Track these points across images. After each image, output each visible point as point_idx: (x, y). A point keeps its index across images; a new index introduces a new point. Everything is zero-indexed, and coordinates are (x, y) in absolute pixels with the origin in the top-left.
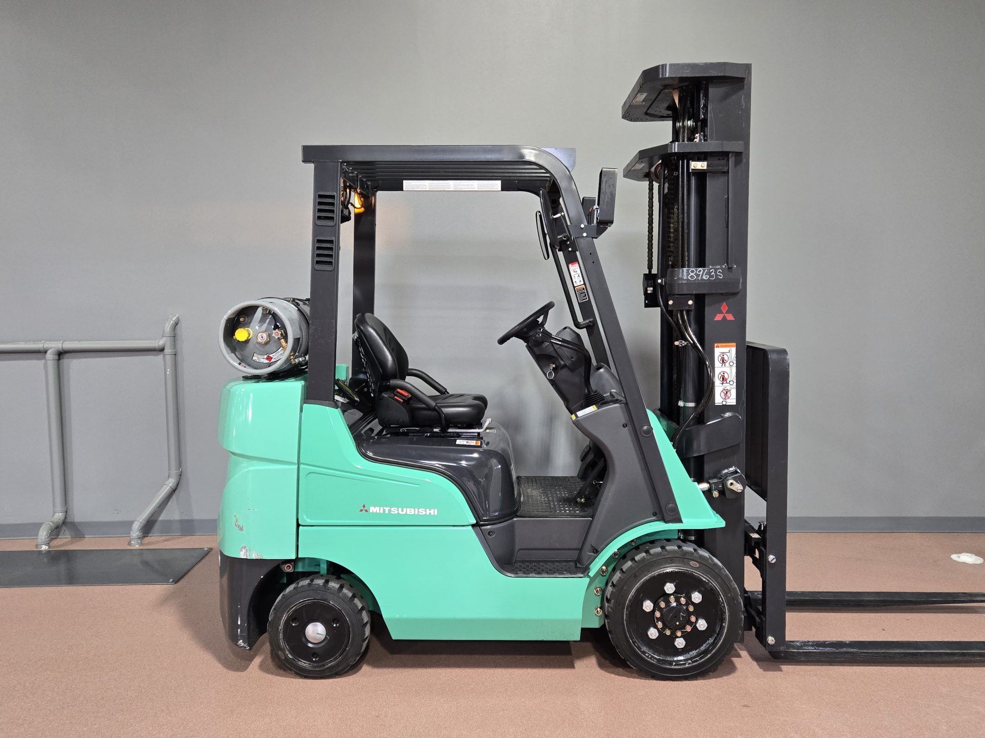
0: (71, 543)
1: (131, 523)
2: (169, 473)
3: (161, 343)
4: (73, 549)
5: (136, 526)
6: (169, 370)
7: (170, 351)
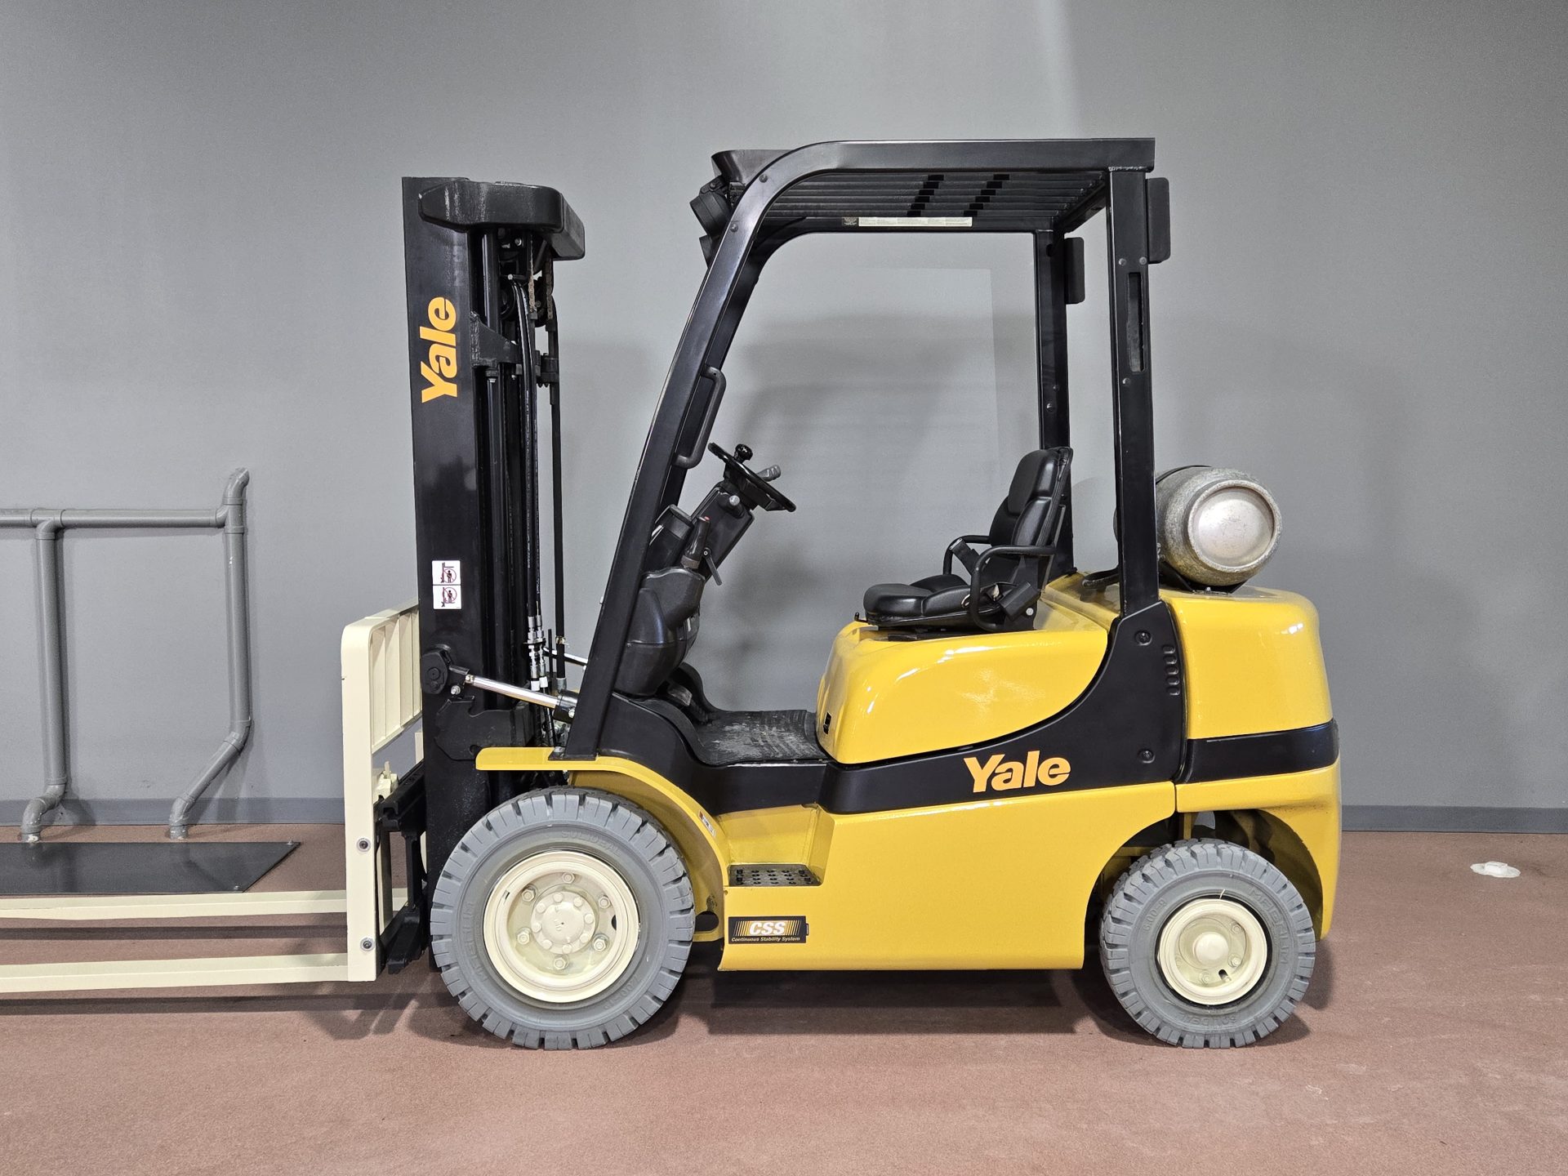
0: (74, 832)
1: (170, 803)
2: (231, 723)
3: (220, 515)
4: (79, 841)
5: (178, 807)
6: (231, 558)
7: (234, 527)
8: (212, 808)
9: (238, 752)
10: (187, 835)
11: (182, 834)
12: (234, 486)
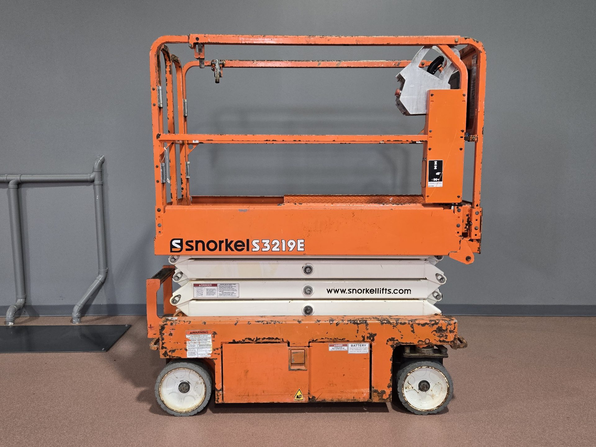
0: (30, 320)
1: (72, 307)
2: (99, 271)
3: (92, 176)
4: (31, 325)
5: (76, 309)
6: (97, 196)
7: (98, 182)
8: (91, 309)
9: (102, 284)
10: (80, 322)
11: (78, 321)
12: (98, 164)
